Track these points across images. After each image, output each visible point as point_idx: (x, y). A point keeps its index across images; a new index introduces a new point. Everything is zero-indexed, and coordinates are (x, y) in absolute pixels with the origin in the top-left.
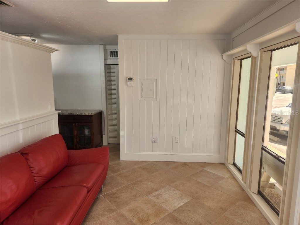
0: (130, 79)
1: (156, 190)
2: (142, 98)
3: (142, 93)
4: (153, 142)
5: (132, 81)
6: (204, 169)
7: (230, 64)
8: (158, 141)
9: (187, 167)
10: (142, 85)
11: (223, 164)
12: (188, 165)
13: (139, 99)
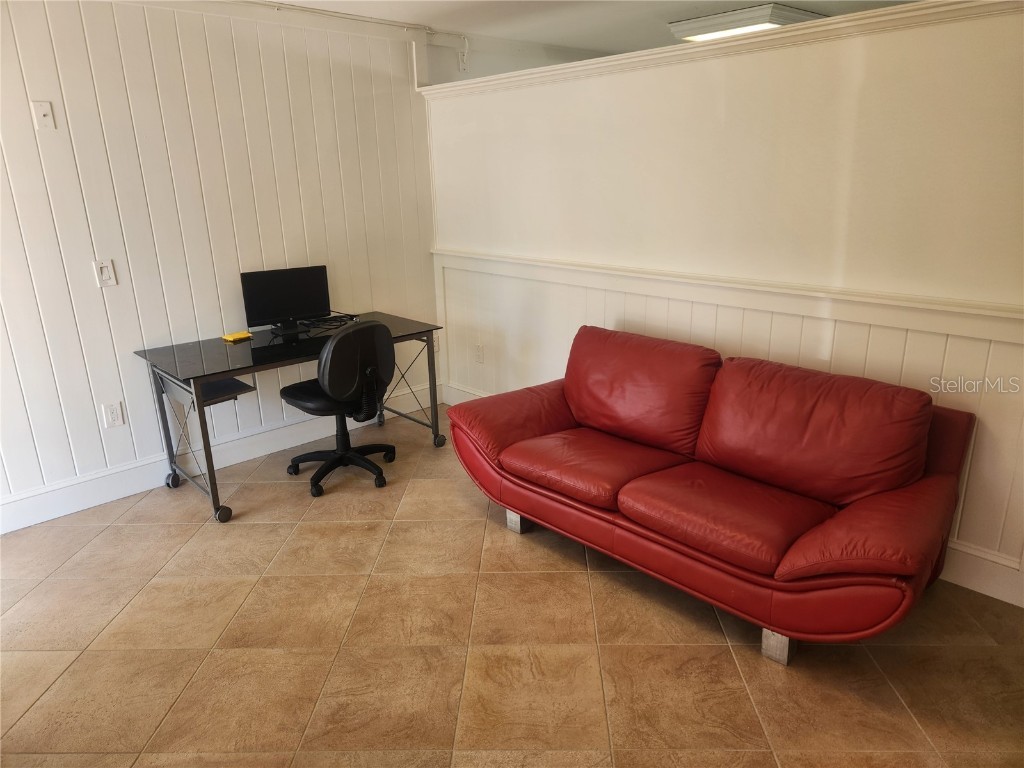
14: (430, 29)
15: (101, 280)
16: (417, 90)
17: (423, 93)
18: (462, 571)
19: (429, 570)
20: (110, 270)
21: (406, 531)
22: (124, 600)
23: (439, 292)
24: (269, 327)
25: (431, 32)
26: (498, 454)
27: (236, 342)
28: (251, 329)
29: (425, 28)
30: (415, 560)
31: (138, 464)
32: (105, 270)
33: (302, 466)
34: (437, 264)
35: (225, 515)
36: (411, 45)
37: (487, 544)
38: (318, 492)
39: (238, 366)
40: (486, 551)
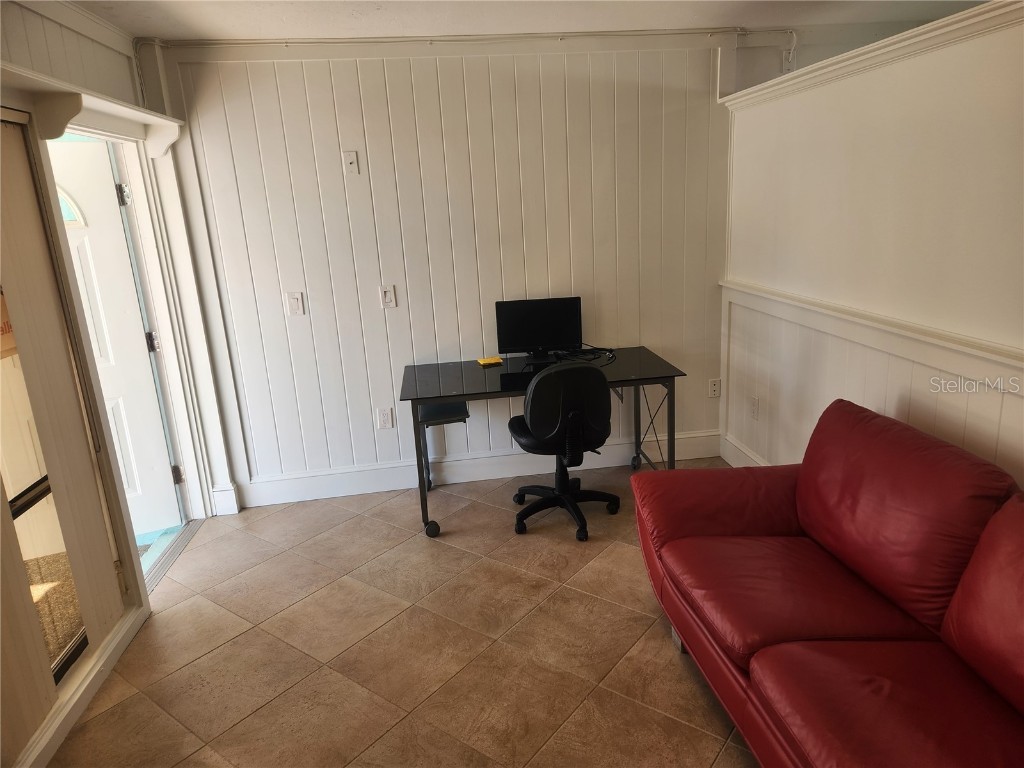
14: (742, 29)
15: (385, 302)
16: (719, 101)
17: (726, 105)
18: (583, 674)
19: (551, 660)
20: (393, 295)
21: (566, 601)
22: (314, 589)
23: (724, 330)
24: (525, 354)
25: (744, 32)
26: (661, 547)
27: (487, 366)
28: (504, 356)
29: (735, 29)
30: (548, 640)
31: (401, 464)
32: (388, 294)
33: (528, 497)
34: (726, 298)
35: (433, 530)
36: (716, 51)
37: (634, 652)
38: (521, 529)
39: (454, 393)
40: (627, 659)
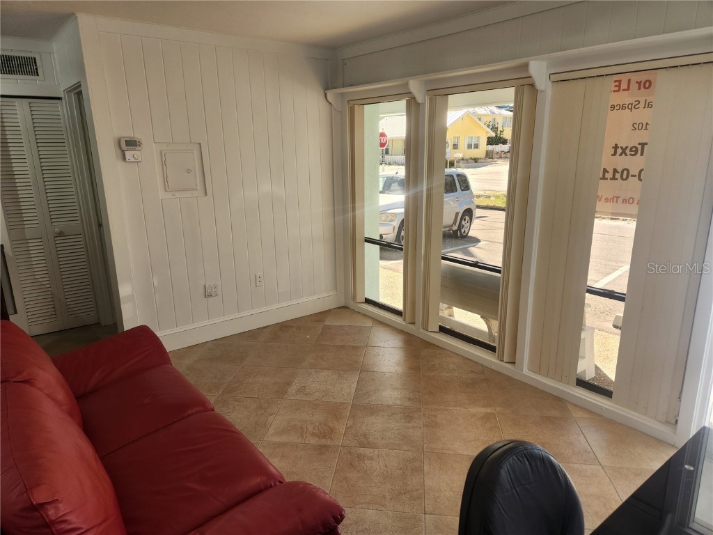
0: (132, 143)
1: (289, 384)
2: (166, 191)
3: (165, 180)
4: (208, 295)
5: (138, 148)
6: (326, 324)
7: (341, 112)
8: (219, 293)
9: (294, 330)
10: (164, 159)
11: (345, 307)
12: (293, 327)
13: (161, 194)
